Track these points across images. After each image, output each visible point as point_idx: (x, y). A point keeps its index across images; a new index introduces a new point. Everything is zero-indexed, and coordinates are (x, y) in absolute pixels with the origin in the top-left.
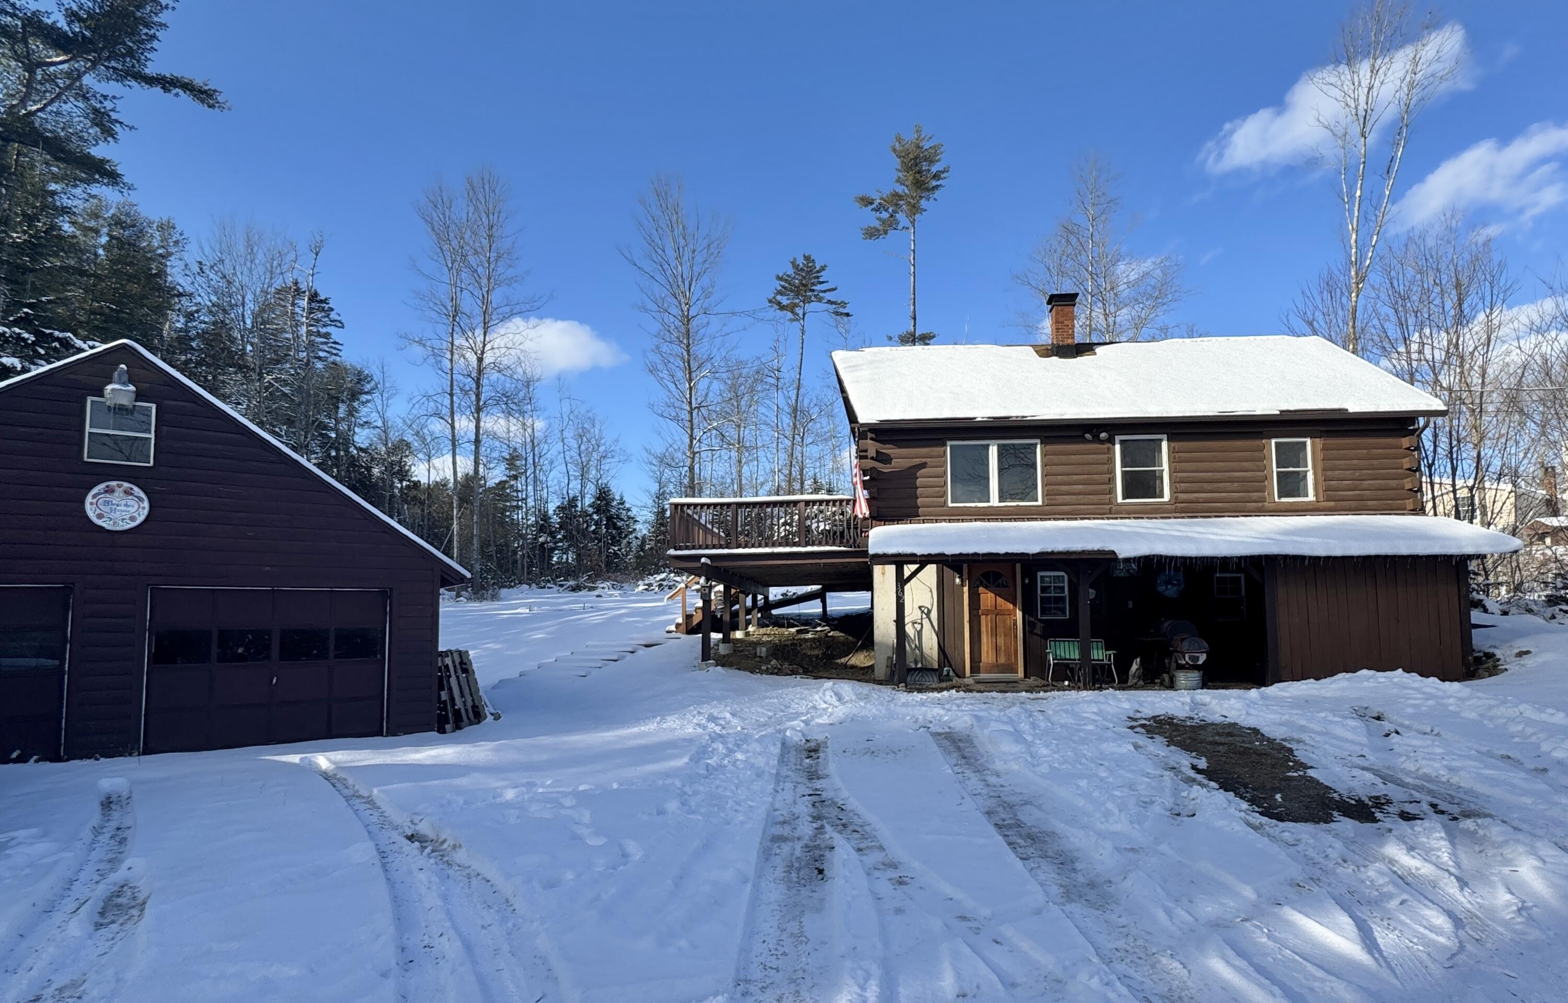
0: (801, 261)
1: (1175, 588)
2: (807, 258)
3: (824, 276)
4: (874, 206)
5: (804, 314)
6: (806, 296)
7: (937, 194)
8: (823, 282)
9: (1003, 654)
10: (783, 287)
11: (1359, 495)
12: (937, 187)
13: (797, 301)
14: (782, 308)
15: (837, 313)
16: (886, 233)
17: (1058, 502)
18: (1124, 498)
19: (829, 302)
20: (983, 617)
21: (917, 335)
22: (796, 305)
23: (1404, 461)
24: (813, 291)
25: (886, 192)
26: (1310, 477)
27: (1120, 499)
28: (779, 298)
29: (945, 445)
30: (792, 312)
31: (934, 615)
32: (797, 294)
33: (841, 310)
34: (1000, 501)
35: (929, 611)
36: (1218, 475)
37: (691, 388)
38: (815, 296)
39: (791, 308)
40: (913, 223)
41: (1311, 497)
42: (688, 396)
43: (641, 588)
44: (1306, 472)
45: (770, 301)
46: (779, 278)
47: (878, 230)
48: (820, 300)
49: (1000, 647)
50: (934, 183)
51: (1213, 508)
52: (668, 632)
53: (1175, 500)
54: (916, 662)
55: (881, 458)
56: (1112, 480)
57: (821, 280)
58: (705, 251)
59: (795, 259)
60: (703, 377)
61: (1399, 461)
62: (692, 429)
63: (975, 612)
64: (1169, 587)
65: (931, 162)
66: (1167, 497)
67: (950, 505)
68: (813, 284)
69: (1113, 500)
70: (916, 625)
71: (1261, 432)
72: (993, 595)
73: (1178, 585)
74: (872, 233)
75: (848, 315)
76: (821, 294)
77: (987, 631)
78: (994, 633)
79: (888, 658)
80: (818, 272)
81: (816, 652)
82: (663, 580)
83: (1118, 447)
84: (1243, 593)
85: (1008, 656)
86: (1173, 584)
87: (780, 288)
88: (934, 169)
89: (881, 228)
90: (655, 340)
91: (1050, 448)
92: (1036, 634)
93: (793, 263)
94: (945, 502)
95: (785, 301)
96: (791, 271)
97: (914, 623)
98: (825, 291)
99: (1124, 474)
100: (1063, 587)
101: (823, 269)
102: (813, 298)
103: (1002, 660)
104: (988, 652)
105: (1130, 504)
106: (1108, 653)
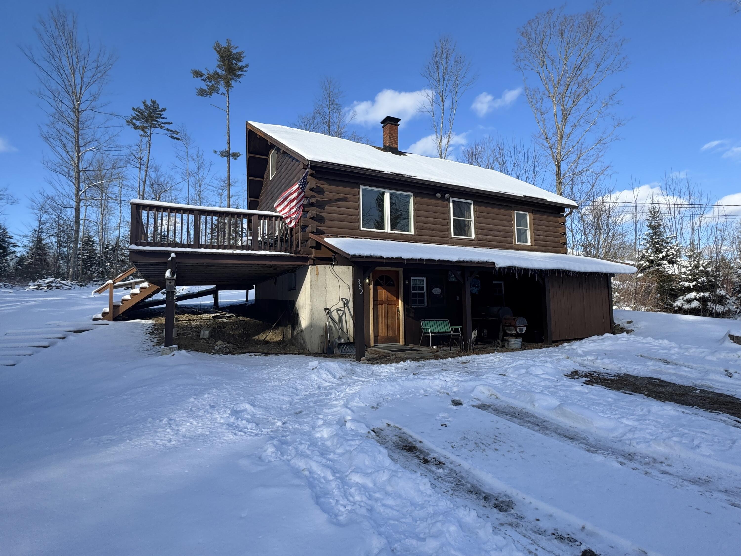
0: (149, 103)
1: (477, 289)
2: (154, 102)
3: (164, 114)
4: (204, 77)
5: (151, 134)
6: (152, 123)
7: (241, 79)
8: (163, 118)
9: (391, 331)
10: (137, 115)
11: (546, 244)
12: (241, 75)
13: (146, 125)
14: (136, 128)
15: (172, 137)
16: (211, 94)
17: (423, 233)
18: (454, 235)
19: (168, 130)
20: (380, 306)
21: (231, 153)
22: (146, 128)
23: (560, 229)
24: (157, 121)
25: (212, 72)
26: (528, 233)
27: (452, 236)
28: (134, 121)
29: (360, 188)
30: (143, 131)
31: (351, 304)
32: (147, 121)
33: (175, 136)
34: (391, 230)
35: (348, 302)
36: (494, 227)
37: (79, 157)
38: (158, 125)
39: (143, 129)
40: (228, 91)
41: (529, 243)
42: (76, 161)
43: (32, 287)
44: (526, 230)
45: (128, 122)
46: (134, 109)
47: (206, 91)
48: (162, 127)
49: (390, 326)
50: (240, 73)
51: (493, 245)
52: (94, 319)
53: (477, 239)
54: (340, 338)
55: (318, 191)
56: (449, 223)
57: (162, 116)
58: (95, 69)
59: (145, 101)
60: (90, 151)
61: (558, 229)
62: (79, 184)
63: (376, 302)
64: (474, 288)
65: (238, 60)
66: (473, 237)
67: (362, 229)
68: (157, 118)
69: (449, 236)
70: (339, 312)
71: (511, 206)
72: (386, 291)
73: (478, 287)
74: (202, 93)
75: (178, 139)
76: (162, 125)
77: (382, 315)
78: (386, 317)
79: (322, 336)
80: (160, 111)
81: (237, 332)
82: (52, 282)
83: (451, 204)
84: (503, 293)
85: (394, 331)
86: (476, 287)
87: (135, 115)
88: (240, 64)
89: (208, 91)
90: (51, 118)
91: (419, 199)
92: (410, 317)
93: (144, 103)
94: (359, 227)
95: (138, 123)
96: (142, 107)
97: (338, 310)
98: (165, 123)
99: (454, 220)
100: (423, 287)
101: (164, 110)
102: (157, 125)
103: (391, 334)
104: (382, 329)
105: (457, 239)
106: (452, 327)
